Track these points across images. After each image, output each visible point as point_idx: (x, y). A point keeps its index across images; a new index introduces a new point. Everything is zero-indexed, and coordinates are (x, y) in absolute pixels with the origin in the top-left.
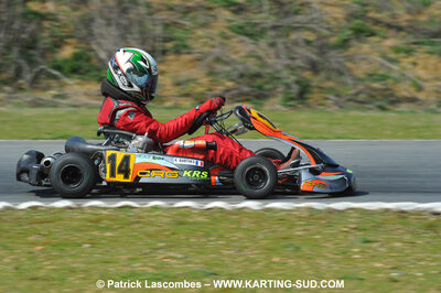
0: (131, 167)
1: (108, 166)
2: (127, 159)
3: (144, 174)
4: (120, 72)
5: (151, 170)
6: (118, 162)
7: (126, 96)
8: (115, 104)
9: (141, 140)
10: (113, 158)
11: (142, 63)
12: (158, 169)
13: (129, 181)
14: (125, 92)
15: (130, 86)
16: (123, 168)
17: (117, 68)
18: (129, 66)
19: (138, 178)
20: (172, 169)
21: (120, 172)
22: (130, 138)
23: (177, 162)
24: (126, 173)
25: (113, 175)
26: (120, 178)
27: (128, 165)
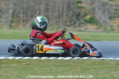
0: (44, 49)
1: (37, 49)
2: (42, 47)
3: (47, 51)
4: (38, 22)
5: (49, 50)
6: (40, 47)
7: (39, 29)
8: (36, 31)
9: (44, 41)
10: (38, 46)
11: (44, 20)
12: (51, 49)
13: (43, 53)
14: (39, 28)
15: (41, 26)
16: (41, 49)
17: (37, 21)
18: (41, 21)
19: (45, 52)
20: (55, 49)
21: (40, 50)
22: (41, 41)
23: (56, 47)
24: (42, 51)
25: (38, 51)
26: (40, 52)
27: (43, 48)
